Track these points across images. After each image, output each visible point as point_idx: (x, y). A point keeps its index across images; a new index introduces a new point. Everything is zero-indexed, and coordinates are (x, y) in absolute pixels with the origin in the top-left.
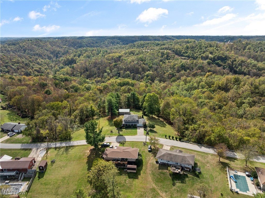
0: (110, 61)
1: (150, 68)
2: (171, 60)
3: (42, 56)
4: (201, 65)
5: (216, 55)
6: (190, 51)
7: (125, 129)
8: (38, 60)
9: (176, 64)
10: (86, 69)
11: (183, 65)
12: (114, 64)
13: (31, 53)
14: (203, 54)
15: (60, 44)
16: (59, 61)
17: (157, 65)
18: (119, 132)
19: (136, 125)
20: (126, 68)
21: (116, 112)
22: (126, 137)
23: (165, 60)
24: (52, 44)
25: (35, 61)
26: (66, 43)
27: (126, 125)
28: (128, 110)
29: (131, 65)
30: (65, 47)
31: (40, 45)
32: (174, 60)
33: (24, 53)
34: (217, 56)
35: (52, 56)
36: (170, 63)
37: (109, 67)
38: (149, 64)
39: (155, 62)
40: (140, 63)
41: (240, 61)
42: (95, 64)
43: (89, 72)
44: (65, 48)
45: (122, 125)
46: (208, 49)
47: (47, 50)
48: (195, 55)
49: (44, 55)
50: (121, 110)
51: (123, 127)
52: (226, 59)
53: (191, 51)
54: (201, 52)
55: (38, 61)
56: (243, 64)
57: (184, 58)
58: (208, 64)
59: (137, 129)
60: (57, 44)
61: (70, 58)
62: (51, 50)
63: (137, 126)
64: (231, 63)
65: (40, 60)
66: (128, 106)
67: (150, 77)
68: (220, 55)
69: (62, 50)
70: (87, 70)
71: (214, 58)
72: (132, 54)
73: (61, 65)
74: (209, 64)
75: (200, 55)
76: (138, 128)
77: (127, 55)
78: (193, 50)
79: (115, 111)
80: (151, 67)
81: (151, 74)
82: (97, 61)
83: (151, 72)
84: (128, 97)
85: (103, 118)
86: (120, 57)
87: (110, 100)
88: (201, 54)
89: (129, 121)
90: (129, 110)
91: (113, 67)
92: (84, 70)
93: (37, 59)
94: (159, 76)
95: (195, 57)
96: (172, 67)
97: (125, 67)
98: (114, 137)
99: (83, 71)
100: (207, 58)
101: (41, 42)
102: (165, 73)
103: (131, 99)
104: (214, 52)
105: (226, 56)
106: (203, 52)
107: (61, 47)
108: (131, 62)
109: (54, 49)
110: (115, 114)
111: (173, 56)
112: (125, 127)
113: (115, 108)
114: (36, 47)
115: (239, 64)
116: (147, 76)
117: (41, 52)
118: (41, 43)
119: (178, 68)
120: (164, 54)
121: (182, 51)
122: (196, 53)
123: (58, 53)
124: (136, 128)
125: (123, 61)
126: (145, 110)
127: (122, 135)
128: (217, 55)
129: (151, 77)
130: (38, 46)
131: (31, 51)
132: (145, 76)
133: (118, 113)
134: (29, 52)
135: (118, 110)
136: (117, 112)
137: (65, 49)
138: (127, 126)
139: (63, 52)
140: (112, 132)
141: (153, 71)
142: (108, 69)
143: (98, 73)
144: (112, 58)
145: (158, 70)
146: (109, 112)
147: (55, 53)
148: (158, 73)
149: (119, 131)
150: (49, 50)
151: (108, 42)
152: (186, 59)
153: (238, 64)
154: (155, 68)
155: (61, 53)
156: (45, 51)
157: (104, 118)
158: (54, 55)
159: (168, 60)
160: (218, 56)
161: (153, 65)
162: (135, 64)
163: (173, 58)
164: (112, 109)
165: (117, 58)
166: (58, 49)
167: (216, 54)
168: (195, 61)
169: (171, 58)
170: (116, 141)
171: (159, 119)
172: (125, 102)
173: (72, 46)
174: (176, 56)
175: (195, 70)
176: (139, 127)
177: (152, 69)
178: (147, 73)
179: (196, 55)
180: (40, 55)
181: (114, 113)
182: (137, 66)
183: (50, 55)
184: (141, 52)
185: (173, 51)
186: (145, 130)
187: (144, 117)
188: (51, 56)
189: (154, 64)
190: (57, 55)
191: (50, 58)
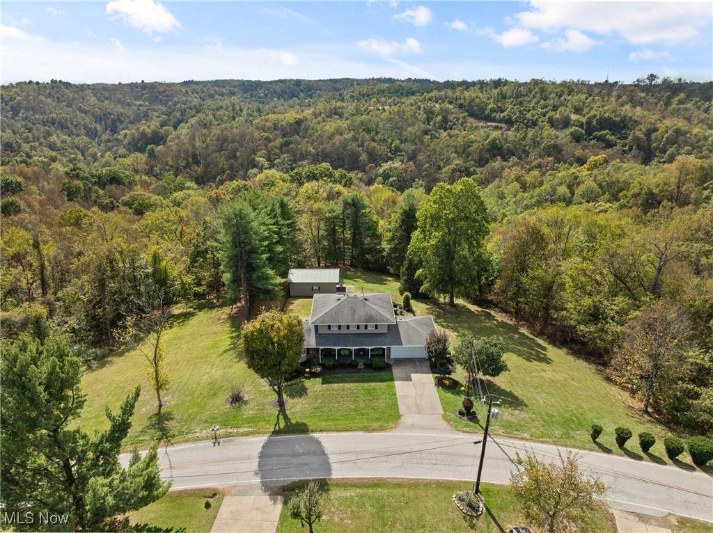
0: (267, 134)
1: (392, 154)
2: (457, 132)
3: (68, 128)
4: (553, 142)
5: (595, 116)
6: (511, 106)
7: (319, 380)
8: (54, 138)
9: (472, 142)
10: (195, 157)
11: (496, 144)
12: (279, 141)
13: (32, 117)
14: (554, 113)
15: (124, 97)
16: (117, 140)
17: (416, 144)
18: (281, 404)
19: (383, 355)
20: (317, 154)
21: (274, 281)
22: (329, 441)
23: (437, 132)
24: (101, 94)
25: (42, 140)
26: (144, 94)
27: (328, 353)
28: (331, 275)
29: (334, 144)
30: (138, 103)
31: (63, 96)
32: (465, 130)
33: (13, 118)
34: (598, 117)
35: (98, 128)
36: (453, 138)
37: (264, 149)
38: (390, 141)
39: (409, 135)
40: (363, 137)
41: (670, 132)
42: (223, 141)
43: (201, 166)
44: (141, 105)
45: (303, 357)
46: (565, 99)
47: (86, 112)
48: (529, 116)
49: (76, 126)
50: (297, 276)
51: (305, 364)
52: (625, 127)
53: (514, 105)
54: (546, 107)
55: (52, 140)
56: (681, 138)
57: (494, 124)
58: (573, 138)
59: (392, 380)
60: (115, 95)
61: (148, 131)
62: (97, 110)
63: (389, 357)
64: (642, 136)
65: (58, 136)
66: (331, 258)
67: (395, 178)
68: (606, 115)
69: (129, 112)
70: (197, 163)
71: (589, 122)
72: (337, 117)
73: (122, 151)
74: (577, 138)
75: (544, 115)
76: (396, 371)
77: (320, 118)
78: (521, 104)
79: (266, 278)
80: (397, 151)
81: (396, 169)
82: (229, 133)
83: (397, 164)
84: (328, 220)
85: (214, 311)
86: (299, 122)
87: (240, 216)
88: (547, 112)
89: (344, 331)
90: (337, 271)
91: (277, 150)
92: (188, 161)
93: (49, 134)
94: (423, 174)
95: (528, 122)
96: (460, 150)
97: (314, 148)
98: (244, 439)
99: (184, 164)
100: (566, 123)
101: (68, 89)
102: (440, 168)
103: (343, 227)
104: (587, 106)
105: (625, 119)
106: (551, 108)
107: (129, 105)
108: (332, 136)
109: (106, 108)
110: (267, 292)
111: (461, 120)
112: (319, 369)
113: (269, 259)
114: (49, 101)
115: (667, 138)
116: (386, 176)
117: (64, 115)
118: (67, 91)
119: (481, 151)
120: (432, 113)
121: (487, 105)
122: (529, 110)
123: (119, 119)
124: (383, 374)
125: (309, 133)
126: (419, 272)
127: (301, 429)
128: (597, 113)
129: (399, 181)
130: (58, 98)
131: (35, 112)
132: (377, 176)
133: (281, 284)
134: (29, 115)
135: (284, 274)
136: (279, 280)
137: (139, 109)
138: (329, 362)
139: (132, 116)
140: (237, 399)
141: (403, 162)
142: (261, 157)
143: (231, 168)
144: (274, 124)
145: (421, 157)
146: (236, 280)
147: (109, 119)
148: (419, 166)
149: (280, 395)
150: (89, 111)
151: (267, 92)
152: (501, 128)
153: (664, 139)
154: (410, 152)
155: (127, 120)
156: (78, 113)
157: (215, 313)
158: (105, 124)
159: (445, 130)
160: (601, 118)
161: (401, 143)
162: (345, 139)
163: (462, 124)
164: (251, 268)
165: (291, 125)
166: (119, 109)
167: (593, 113)
168: (531, 133)
169: (454, 124)
170: (257, 480)
171: (489, 316)
172: (316, 241)
173: (161, 101)
174: (471, 120)
175: (535, 159)
176: (400, 361)
177: (399, 155)
178: (386, 166)
179: (533, 116)
180: (62, 126)
181: (259, 285)
182: (353, 146)
183: (93, 125)
184: (362, 109)
185: (461, 106)
186: (440, 383)
187: (416, 305)
188: (96, 128)
189: (406, 141)
190: (113, 126)
191: (92, 134)
